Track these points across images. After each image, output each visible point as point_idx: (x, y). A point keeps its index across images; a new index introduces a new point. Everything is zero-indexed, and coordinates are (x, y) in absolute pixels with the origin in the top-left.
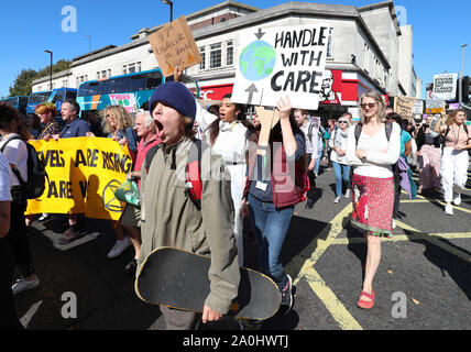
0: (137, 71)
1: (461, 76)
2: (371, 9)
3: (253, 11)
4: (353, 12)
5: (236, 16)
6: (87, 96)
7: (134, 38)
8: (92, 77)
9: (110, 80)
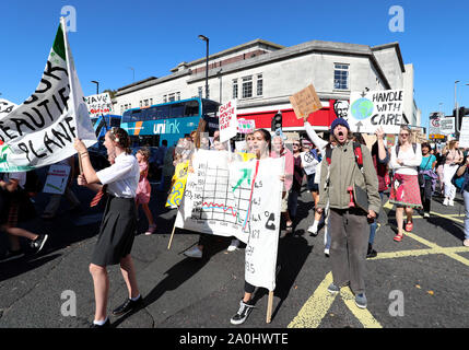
0: (176, 100)
1: (458, 107)
2: (380, 49)
3: (279, 49)
4: (366, 51)
5: (264, 52)
6: (131, 123)
7: (174, 71)
8: (136, 105)
9: (152, 108)
